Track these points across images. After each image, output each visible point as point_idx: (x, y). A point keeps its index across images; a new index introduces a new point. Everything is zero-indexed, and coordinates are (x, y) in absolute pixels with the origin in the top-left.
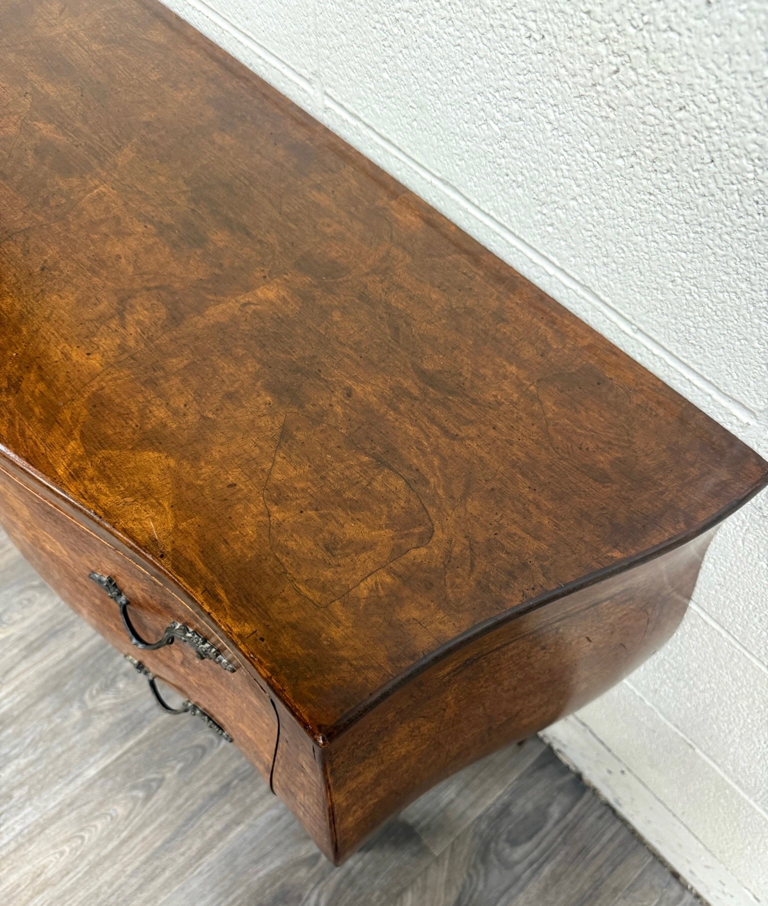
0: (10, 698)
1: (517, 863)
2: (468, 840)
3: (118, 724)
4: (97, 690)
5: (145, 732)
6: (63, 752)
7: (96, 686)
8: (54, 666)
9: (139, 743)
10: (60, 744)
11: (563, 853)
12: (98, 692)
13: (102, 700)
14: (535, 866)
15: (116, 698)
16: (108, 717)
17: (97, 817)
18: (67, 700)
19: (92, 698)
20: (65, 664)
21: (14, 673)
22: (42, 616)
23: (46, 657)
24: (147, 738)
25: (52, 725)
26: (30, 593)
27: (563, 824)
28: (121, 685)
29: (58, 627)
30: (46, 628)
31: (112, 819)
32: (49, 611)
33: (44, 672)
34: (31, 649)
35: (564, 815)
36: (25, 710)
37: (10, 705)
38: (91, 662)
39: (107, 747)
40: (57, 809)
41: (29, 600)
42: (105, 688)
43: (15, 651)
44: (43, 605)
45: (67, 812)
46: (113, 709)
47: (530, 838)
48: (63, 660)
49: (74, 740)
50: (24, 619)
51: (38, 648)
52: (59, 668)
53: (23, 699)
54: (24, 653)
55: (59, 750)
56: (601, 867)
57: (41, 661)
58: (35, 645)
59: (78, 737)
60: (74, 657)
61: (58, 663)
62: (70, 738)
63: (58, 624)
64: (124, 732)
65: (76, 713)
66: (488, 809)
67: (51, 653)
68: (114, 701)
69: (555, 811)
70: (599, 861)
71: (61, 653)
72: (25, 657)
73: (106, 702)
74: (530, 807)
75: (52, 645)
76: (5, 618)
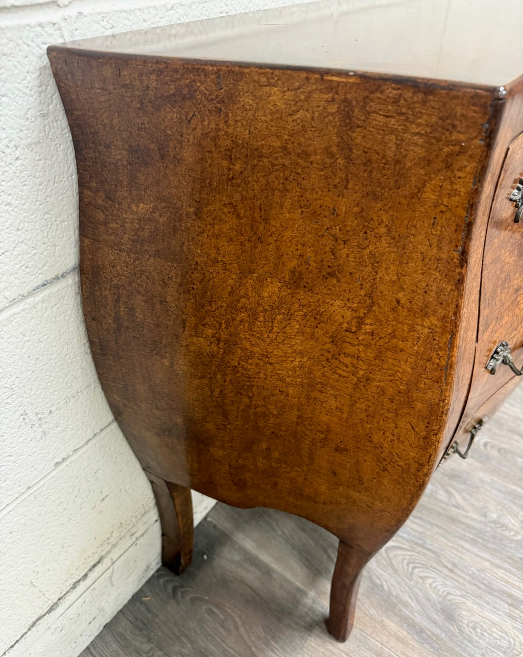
4: (510, 532)
7: (506, 533)
13: (514, 525)
15: (506, 516)
19: (517, 532)
20: (506, 566)
23: (514, 586)
26: (467, 630)
29: (483, 587)
30: (490, 598)
41: (474, 628)
44: (470, 610)
48: (505, 569)
50: (494, 624)
51: (510, 596)
60: (497, 561)
61: (510, 572)
63: (480, 588)
68: (509, 516)
73: (513, 521)
76: (504, 644)
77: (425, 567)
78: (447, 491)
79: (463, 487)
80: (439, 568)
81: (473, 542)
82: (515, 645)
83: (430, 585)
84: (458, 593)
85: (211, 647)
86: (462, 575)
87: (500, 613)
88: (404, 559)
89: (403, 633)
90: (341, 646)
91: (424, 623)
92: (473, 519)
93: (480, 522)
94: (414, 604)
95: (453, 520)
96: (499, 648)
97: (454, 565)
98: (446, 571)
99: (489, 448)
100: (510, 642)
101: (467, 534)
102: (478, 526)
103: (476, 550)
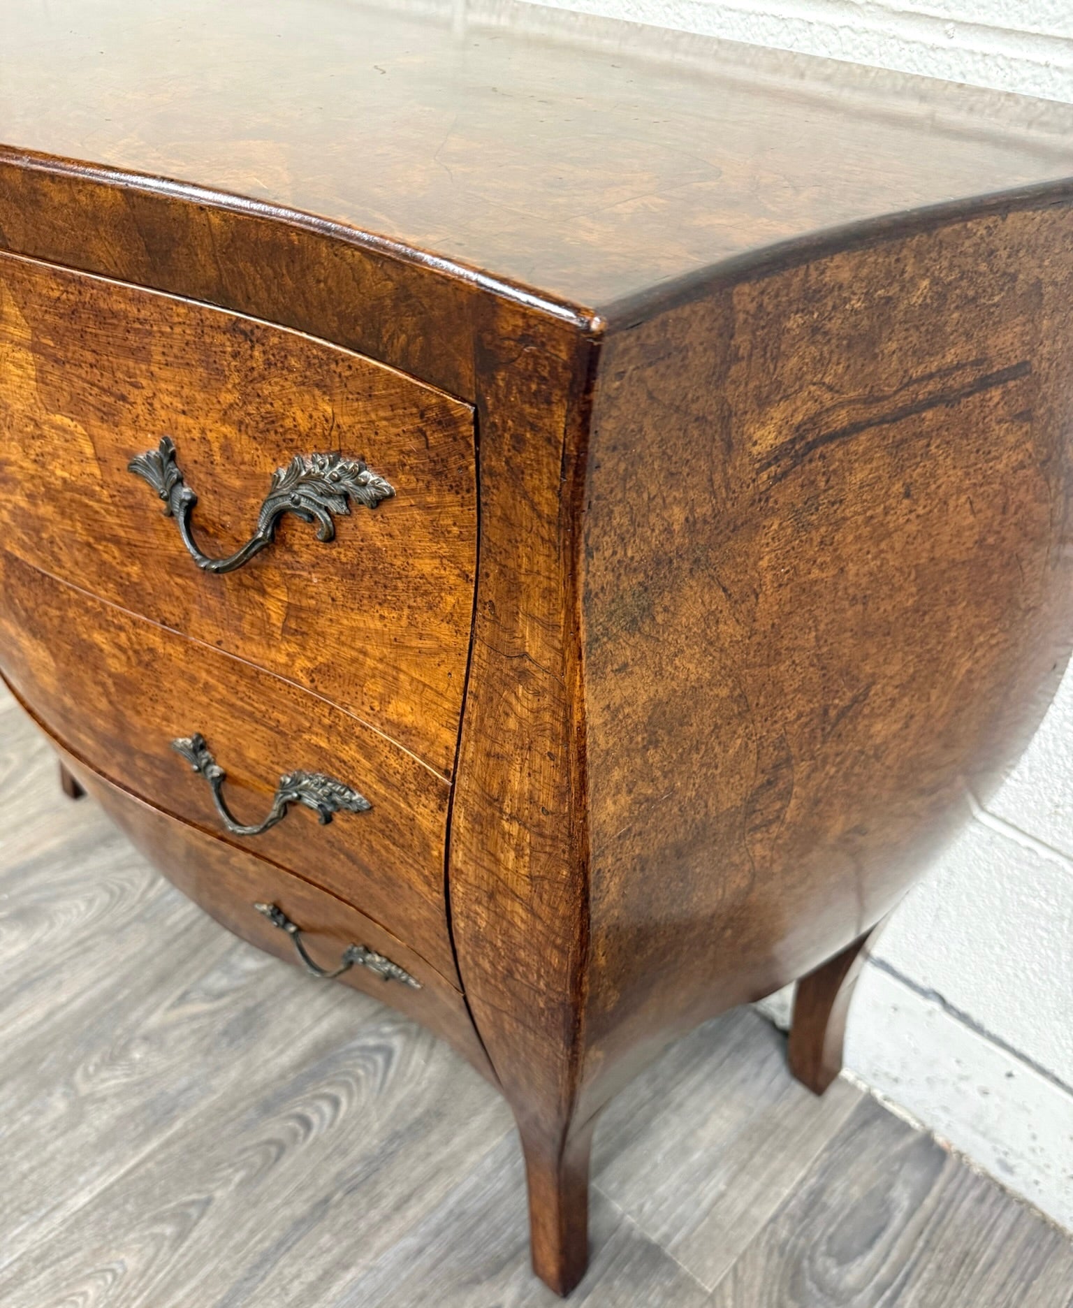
1: (857, 1290)
2: (761, 1261)
3: (131, 1116)
5: (178, 1125)
6: (32, 1170)
9: (168, 1144)
10: (27, 1156)
11: (931, 1266)
12: (98, 1068)
14: (888, 1293)
16: (113, 1107)
17: (89, 1277)
18: (46, 1084)
24: (180, 1136)
25: (16, 1127)
27: (919, 1216)
28: (137, 1055)
31: (114, 1278)
32: (22, 952)
33: (8, 1044)
35: (917, 1201)
38: (87, 1023)
39: (110, 1155)
40: (15, 1268)
42: (111, 1061)
45: (32, 1273)
47: (870, 1244)
49: (51, 1148)
52: (31, 1036)
55: (25, 1166)
56: (1004, 1285)
59: (59, 1143)
62: (46, 1144)
64: (141, 1129)
65: (59, 1104)
66: (785, 1204)
67: (21, 1014)
69: (902, 1196)
70: (998, 1273)
71: (38, 1013)
74: (856, 1192)
75: (25, 1000)
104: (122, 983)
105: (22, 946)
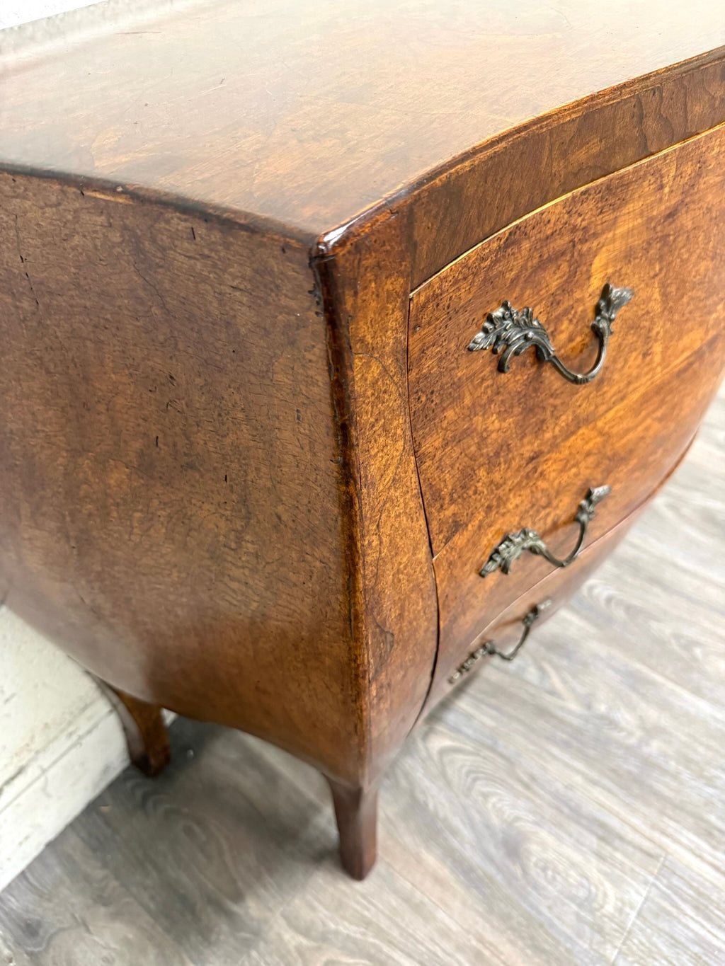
0: (678, 836)
3: (644, 697)
4: (620, 732)
6: (701, 744)
8: (615, 795)
9: (653, 668)
12: (621, 729)
13: (628, 722)
18: (647, 763)
19: (630, 734)
20: (606, 782)
21: (646, 845)
22: (559, 839)
23: (610, 811)
24: (644, 663)
25: (681, 768)
26: (534, 872)
29: (566, 810)
30: (574, 828)
32: (550, 833)
33: (628, 805)
34: (606, 834)
36: (682, 809)
37: (685, 832)
38: (592, 752)
41: (544, 869)
42: (613, 724)
43: (618, 856)
44: (543, 844)
46: (632, 708)
48: (604, 787)
49: (684, 738)
50: (573, 865)
51: (603, 825)
52: (615, 788)
53: (670, 818)
54: (617, 843)
55: (701, 749)
57: (617, 815)
58: (600, 832)
60: (594, 775)
61: (609, 791)
63: (561, 812)
65: (654, 747)
67: (602, 805)
71: (597, 793)
72: (622, 838)
73: (626, 716)
75: (590, 809)
76: (582, 893)
77: (491, 779)
78: (541, 670)
79: (565, 663)
80: (511, 781)
81: (566, 745)
82: (596, 895)
83: (494, 806)
84: (531, 817)
85: (185, 879)
86: (542, 792)
87: (584, 849)
88: (462, 767)
89: (445, 872)
90: (358, 886)
91: (475, 858)
92: (570, 712)
93: (580, 716)
94: (466, 832)
95: (543, 712)
96: (573, 898)
97: (533, 778)
98: (519, 787)
99: (613, 605)
100: (590, 891)
101: (559, 734)
102: (576, 722)
103: (565, 757)
104: (551, 739)
105: (543, 834)
